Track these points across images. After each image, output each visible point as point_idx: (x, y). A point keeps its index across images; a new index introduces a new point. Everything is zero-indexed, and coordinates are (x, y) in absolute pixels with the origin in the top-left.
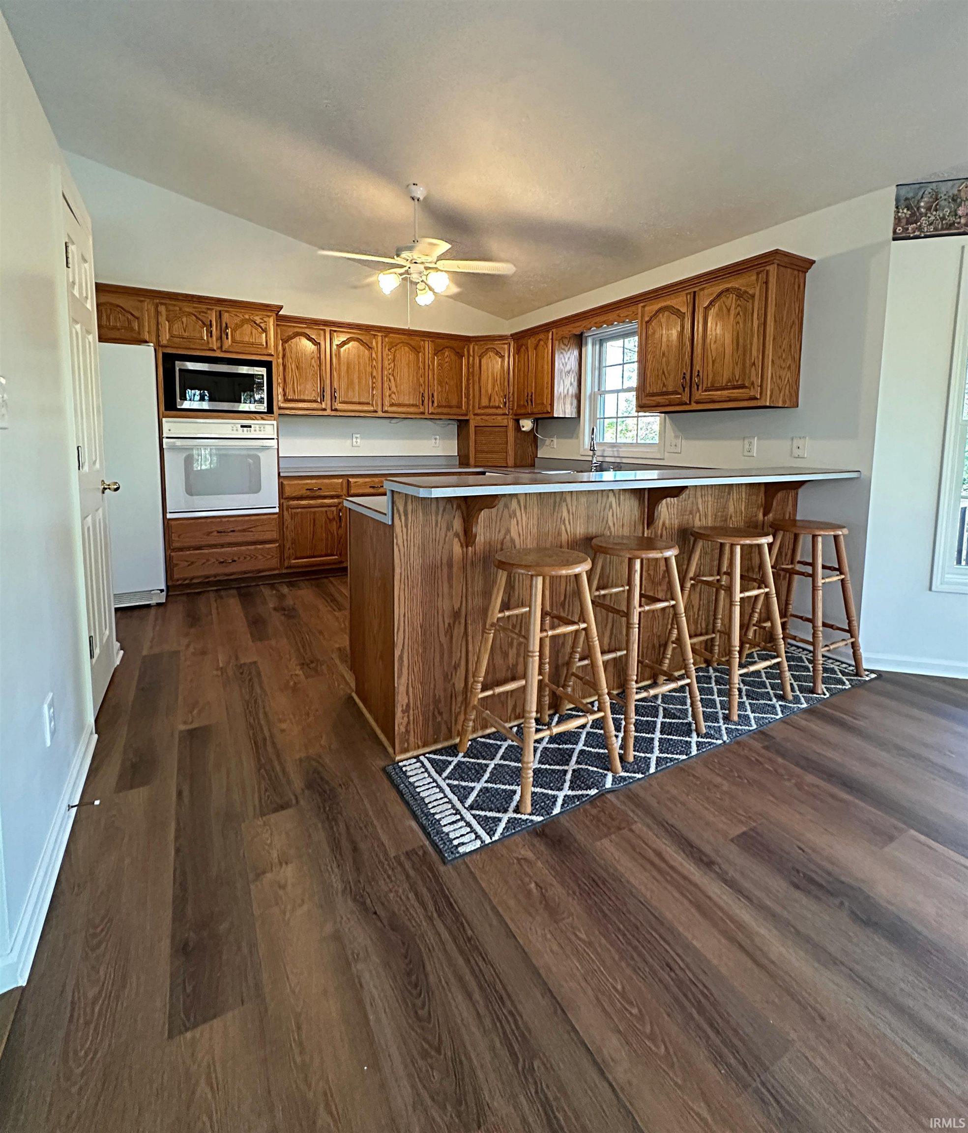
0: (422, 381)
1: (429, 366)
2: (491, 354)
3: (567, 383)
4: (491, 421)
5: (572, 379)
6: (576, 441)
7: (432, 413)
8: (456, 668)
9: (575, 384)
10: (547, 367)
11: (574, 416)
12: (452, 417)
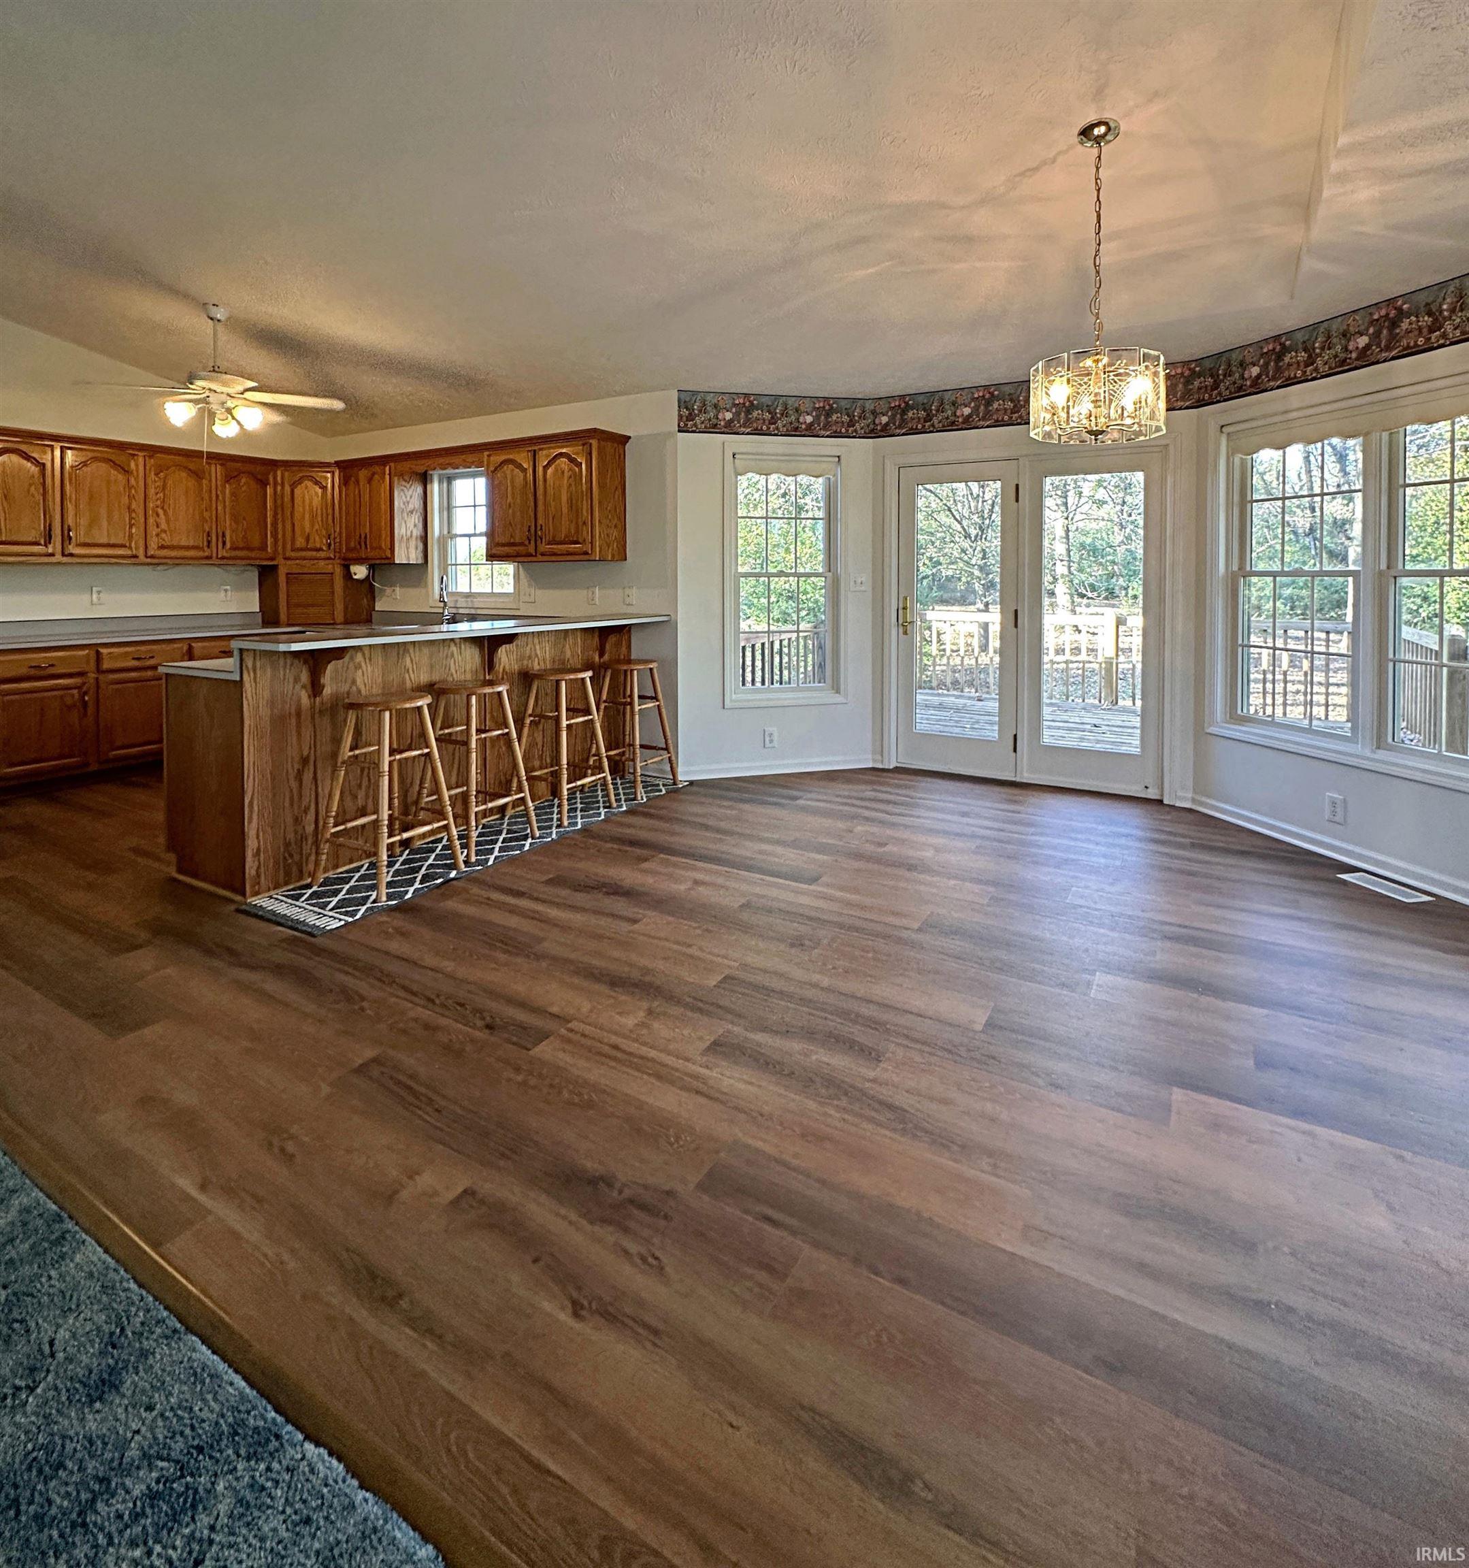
0: (206, 514)
1: (217, 496)
2: (309, 484)
3: (411, 525)
4: (308, 566)
5: (416, 519)
6: (423, 591)
7: (223, 558)
8: (306, 811)
9: (420, 526)
10: (384, 506)
11: (420, 561)
12: (252, 562)
